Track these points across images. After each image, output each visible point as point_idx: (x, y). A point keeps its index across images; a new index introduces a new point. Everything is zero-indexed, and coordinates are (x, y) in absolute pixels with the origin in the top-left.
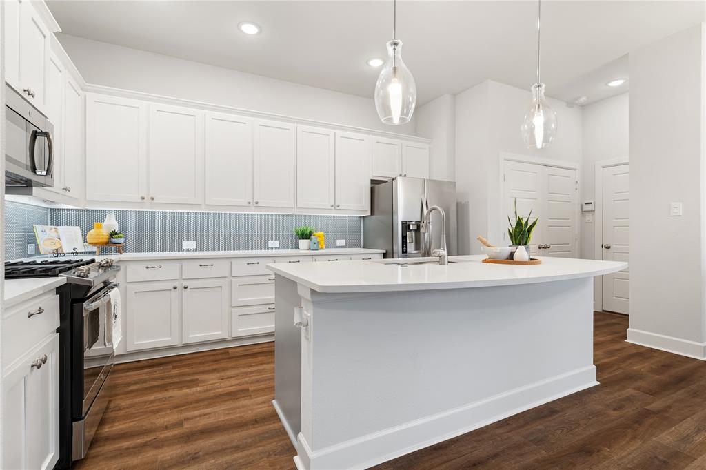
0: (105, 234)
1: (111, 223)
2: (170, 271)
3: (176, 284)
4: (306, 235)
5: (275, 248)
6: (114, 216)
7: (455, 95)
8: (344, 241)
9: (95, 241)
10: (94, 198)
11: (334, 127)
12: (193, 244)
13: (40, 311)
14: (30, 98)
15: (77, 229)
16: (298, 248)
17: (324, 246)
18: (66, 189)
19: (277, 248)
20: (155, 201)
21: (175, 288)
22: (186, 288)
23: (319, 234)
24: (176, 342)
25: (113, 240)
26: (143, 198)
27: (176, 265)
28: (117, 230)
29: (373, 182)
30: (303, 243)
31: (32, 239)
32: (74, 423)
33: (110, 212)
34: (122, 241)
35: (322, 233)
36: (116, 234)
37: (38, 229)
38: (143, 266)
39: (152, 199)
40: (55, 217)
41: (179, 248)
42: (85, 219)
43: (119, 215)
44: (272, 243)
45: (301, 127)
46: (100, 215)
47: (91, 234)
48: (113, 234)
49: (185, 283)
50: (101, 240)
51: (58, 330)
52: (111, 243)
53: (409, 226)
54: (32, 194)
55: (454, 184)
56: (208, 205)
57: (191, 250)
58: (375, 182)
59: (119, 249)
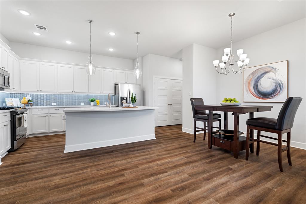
0: (26, 101)
1: (29, 97)
2: (46, 111)
3: (47, 115)
4: (93, 101)
5: (83, 105)
6: (29, 95)
7: (143, 57)
9: (23, 103)
10: (23, 90)
11: (102, 68)
12: (55, 104)
13: (6, 115)
14: (4, 69)
15: (18, 99)
16: (90, 105)
17: (99, 104)
18: (14, 89)
19: (84, 105)
20: (42, 91)
21: (47, 116)
22: (50, 116)
23: (98, 101)
24: (47, 131)
25: (29, 102)
26: (38, 90)
27: (47, 109)
28: (30, 99)
29: (115, 84)
30: (92, 104)
31: (4, 102)
32: (14, 142)
33: (29, 94)
34: (32, 103)
35: (98, 100)
36: (30, 101)
37: (6, 99)
38: (37, 110)
39: (41, 90)
40: (11, 96)
41: (51, 105)
42: (20, 96)
43: (31, 95)
44: (82, 104)
46: (25, 95)
47: (22, 101)
48: (29, 101)
49: (50, 115)
50: (25, 102)
51: (10, 121)
52: (28, 103)
53: (123, 98)
54: (4, 91)
55: (140, 85)
56: (59, 92)
57: (54, 105)
58: (116, 84)
59: (31, 105)
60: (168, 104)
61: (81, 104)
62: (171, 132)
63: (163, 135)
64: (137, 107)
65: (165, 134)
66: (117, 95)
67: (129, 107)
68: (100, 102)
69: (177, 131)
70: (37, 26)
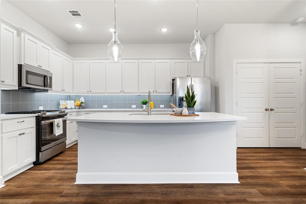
0: (79, 103)
1: (82, 100)
4: (145, 103)
5: (135, 108)
8: (164, 105)
10: (76, 92)
11: (155, 59)
12: (106, 106)
15: (74, 101)
16: (143, 108)
17: (153, 108)
18: (63, 90)
25: (81, 105)
26: (88, 91)
30: (144, 106)
32: (40, 153)
33: (83, 96)
34: (84, 105)
36: (83, 103)
39: (91, 91)
41: (102, 108)
43: (85, 97)
45: (140, 61)
46: (78, 97)
50: (78, 105)
53: (183, 99)
54: (48, 92)
55: (210, 78)
56: (107, 93)
57: (105, 108)
58: (173, 80)
59: (83, 108)
60: (264, 109)
61: (132, 107)
62: (277, 167)
63: (256, 174)
64: (198, 115)
65: (262, 172)
66: (174, 95)
67: (181, 114)
68: (154, 104)
69: (293, 168)
70: (70, 12)
